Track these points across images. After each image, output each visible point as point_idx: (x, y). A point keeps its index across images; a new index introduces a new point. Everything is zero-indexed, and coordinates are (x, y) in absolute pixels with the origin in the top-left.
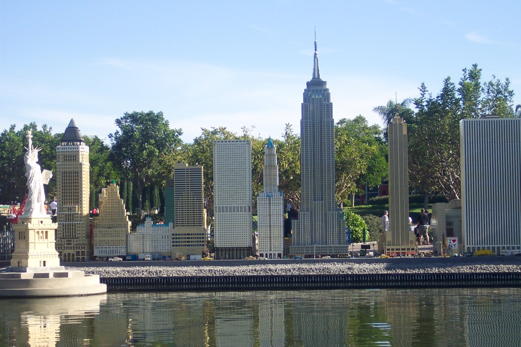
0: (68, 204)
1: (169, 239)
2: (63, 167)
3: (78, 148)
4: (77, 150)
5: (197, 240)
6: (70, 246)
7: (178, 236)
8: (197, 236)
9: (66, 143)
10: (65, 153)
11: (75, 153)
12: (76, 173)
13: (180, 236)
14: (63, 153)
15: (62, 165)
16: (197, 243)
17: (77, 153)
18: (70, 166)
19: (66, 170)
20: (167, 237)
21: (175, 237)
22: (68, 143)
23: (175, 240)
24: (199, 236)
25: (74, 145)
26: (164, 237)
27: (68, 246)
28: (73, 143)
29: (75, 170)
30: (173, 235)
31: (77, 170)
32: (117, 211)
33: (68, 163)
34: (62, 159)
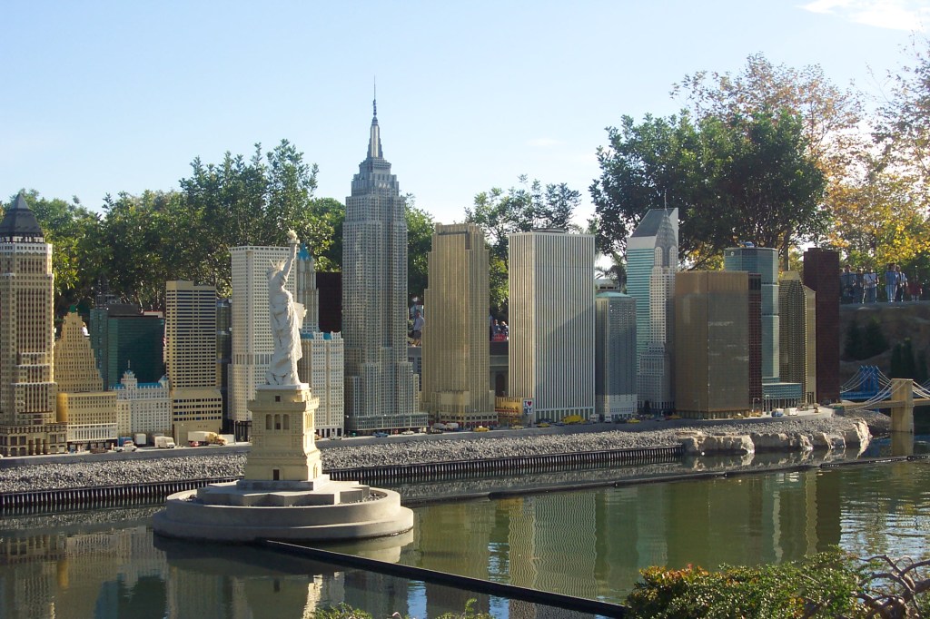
0: (27, 349)
1: (168, 408)
2: (20, 281)
3: (45, 249)
4: (42, 251)
5: (211, 409)
6: (40, 426)
7: (183, 404)
8: (211, 403)
9: (20, 238)
10: (23, 257)
11: (39, 257)
12: (41, 293)
13: (186, 404)
14: (20, 257)
15: (18, 277)
16: (211, 415)
17: (43, 258)
18: (31, 281)
19: (23, 287)
20: (164, 405)
21: (178, 404)
22: (24, 238)
23: (178, 410)
24: (214, 403)
25: (33, 242)
26: (159, 405)
27: (36, 426)
28: (32, 238)
29: (39, 287)
30: (176, 401)
31: (43, 287)
32: (84, 360)
33: (27, 275)
34: (18, 266)
